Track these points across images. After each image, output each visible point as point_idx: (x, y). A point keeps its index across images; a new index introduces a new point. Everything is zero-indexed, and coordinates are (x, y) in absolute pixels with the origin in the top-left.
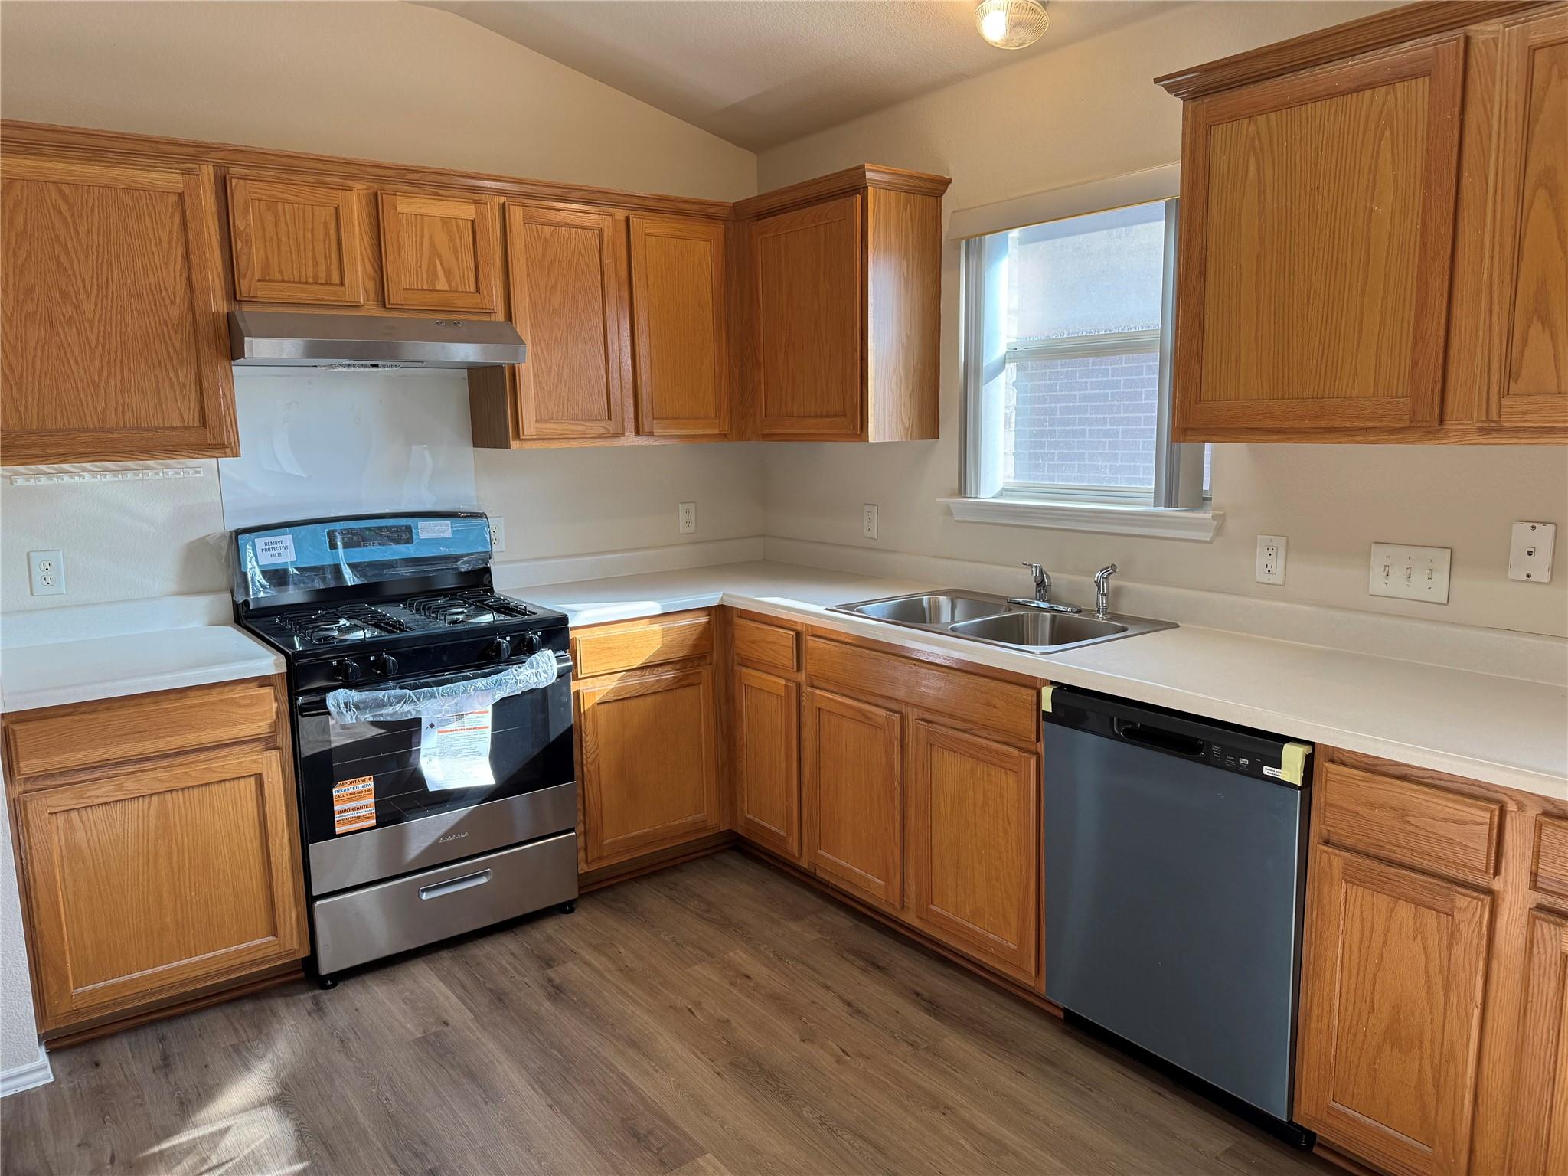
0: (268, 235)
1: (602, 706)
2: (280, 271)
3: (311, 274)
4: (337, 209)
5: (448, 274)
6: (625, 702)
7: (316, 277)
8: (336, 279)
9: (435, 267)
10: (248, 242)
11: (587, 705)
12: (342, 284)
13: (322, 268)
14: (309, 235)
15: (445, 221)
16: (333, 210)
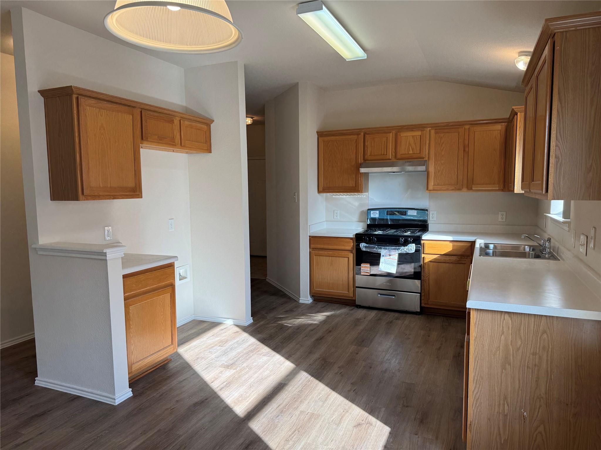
0: (372, 146)
1: (431, 263)
2: (374, 153)
3: (380, 153)
4: (387, 138)
5: (413, 149)
6: (439, 263)
7: (381, 153)
8: (385, 154)
9: (409, 147)
10: (368, 148)
11: (426, 261)
12: (387, 155)
13: (383, 151)
14: (381, 144)
15: (413, 136)
16: (386, 138)
